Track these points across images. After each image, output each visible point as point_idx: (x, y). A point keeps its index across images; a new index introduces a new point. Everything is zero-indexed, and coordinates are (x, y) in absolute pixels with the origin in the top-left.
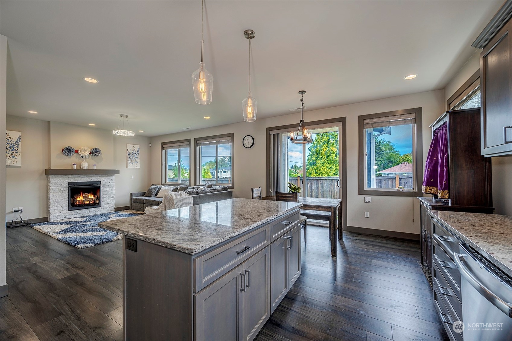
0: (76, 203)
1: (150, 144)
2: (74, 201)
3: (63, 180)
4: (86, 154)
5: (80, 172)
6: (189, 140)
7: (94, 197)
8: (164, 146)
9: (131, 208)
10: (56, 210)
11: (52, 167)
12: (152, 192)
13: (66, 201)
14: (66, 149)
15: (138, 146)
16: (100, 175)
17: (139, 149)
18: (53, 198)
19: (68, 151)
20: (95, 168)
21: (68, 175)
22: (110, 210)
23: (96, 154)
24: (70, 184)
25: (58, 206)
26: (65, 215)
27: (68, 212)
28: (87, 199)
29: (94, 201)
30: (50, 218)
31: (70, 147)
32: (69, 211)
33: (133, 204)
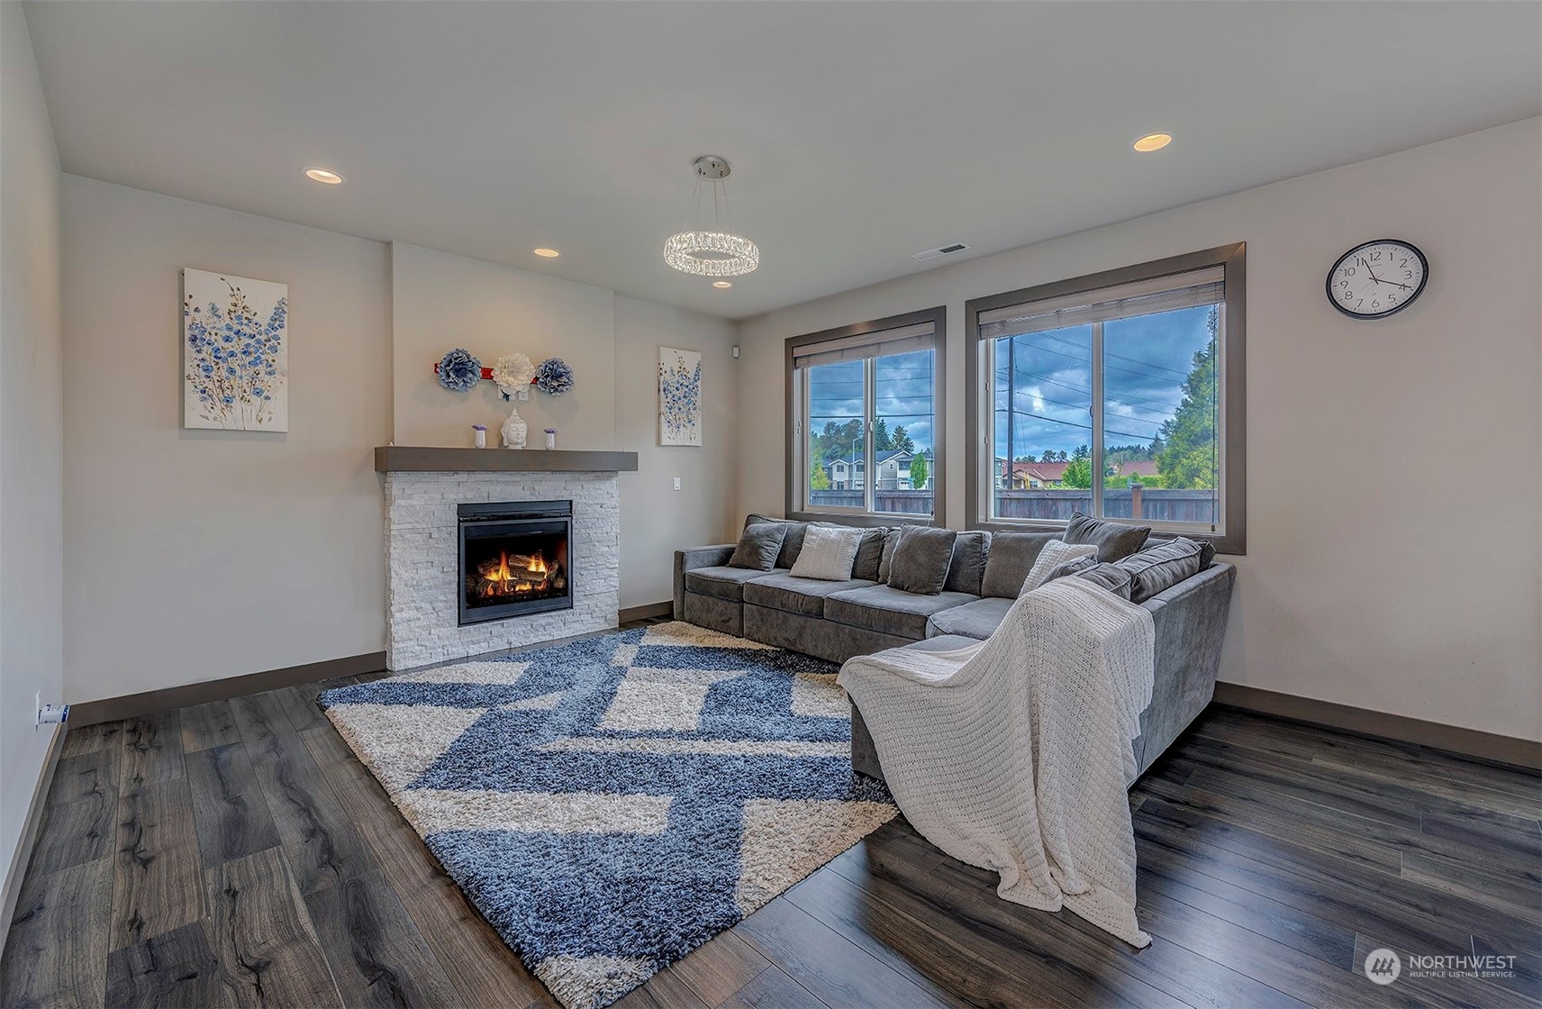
0: (486, 592)
1: (736, 350)
2: (477, 583)
3: (439, 496)
4: (519, 383)
5: (502, 459)
6: (937, 316)
7: (549, 567)
8: (798, 352)
9: (682, 613)
10: (412, 624)
11: (399, 442)
12: (762, 551)
13: (450, 583)
14: (451, 361)
15: (691, 361)
16: (567, 476)
17: (698, 370)
18: (401, 571)
19: (457, 372)
20: (552, 443)
21: (456, 472)
22: (602, 621)
23: (555, 384)
24: (462, 509)
25: (423, 604)
26: (446, 643)
27: (454, 629)
28: (523, 577)
29: (550, 582)
30: (393, 658)
31: (463, 352)
32: (460, 624)
33: (691, 598)
